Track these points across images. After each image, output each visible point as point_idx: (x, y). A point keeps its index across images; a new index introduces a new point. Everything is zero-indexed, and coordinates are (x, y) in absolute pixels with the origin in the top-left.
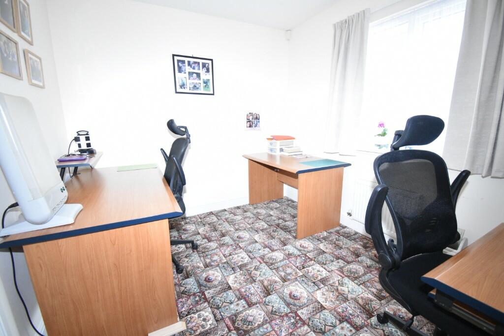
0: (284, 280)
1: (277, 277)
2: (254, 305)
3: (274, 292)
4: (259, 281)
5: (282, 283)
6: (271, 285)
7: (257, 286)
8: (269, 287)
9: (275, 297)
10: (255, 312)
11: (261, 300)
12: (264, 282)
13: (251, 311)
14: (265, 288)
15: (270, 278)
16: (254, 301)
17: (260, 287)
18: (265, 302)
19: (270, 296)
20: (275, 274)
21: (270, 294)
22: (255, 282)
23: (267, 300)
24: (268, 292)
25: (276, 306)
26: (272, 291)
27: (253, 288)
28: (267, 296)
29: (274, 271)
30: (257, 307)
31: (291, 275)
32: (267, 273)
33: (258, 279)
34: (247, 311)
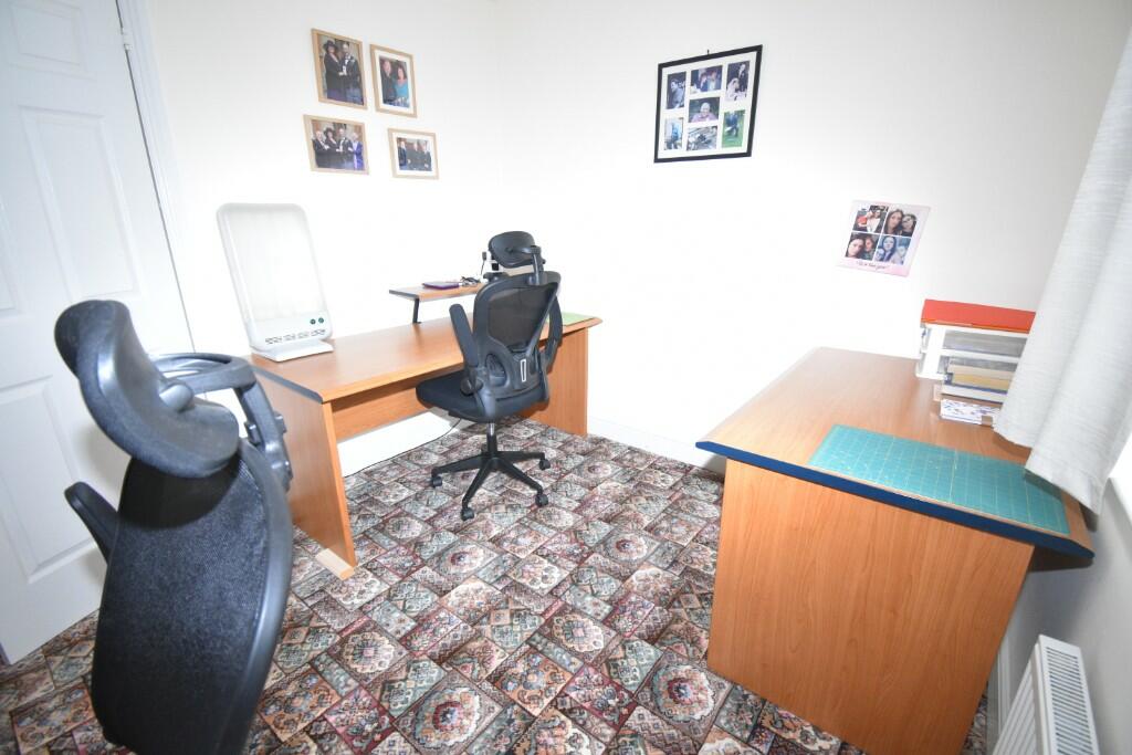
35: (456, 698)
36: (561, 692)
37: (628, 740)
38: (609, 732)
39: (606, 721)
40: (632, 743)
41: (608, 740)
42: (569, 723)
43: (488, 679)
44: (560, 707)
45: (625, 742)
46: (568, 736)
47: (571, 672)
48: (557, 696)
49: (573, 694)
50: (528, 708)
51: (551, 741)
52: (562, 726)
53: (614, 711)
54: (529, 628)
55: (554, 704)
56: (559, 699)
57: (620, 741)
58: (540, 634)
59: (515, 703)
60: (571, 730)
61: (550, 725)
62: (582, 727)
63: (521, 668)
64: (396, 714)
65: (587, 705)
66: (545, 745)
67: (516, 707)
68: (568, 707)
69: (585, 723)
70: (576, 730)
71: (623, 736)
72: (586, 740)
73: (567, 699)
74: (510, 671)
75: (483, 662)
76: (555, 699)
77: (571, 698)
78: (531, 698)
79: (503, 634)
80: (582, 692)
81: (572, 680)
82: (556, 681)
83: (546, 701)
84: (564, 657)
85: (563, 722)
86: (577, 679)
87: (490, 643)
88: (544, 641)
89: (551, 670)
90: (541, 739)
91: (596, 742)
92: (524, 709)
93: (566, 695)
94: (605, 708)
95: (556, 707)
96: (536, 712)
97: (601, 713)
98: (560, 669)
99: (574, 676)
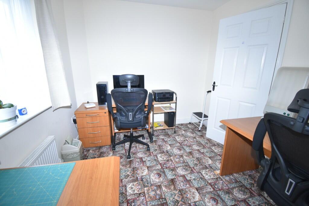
0: (159, 187)
1: (164, 190)
2: (182, 176)
3: (169, 180)
4: (177, 190)
5: (162, 185)
6: (170, 185)
7: (179, 186)
8: (171, 184)
9: (169, 177)
10: (181, 173)
11: (178, 177)
12: (174, 188)
13: (183, 173)
14: (174, 183)
15: (168, 190)
16: (181, 178)
17: (177, 185)
18: (176, 176)
19: (172, 178)
20: (164, 193)
21: (172, 179)
22: (179, 190)
23: (174, 176)
24: (173, 181)
25: (170, 173)
26: (170, 181)
27: (182, 185)
28: (173, 179)
29: (164, 197)
30: (180, 174)
31: (153, 189)
32: (169, 195)
33: (177, 192)
34: (185, 173)
35: (161, 178)
36: (145, 196)
37: (124, 200)
38: (129, 198)
39: (131, 199)
40: (123, 200)
41: (128, 197)
42: (138, 193)
43: (161, 185)
44: (142, 193)
45: (124, 199)
46: (135, 191)
47: (148, 201)
48: (145, 195)
49: (142, 198)
50: (148, 188)
51: (138, 187)
52: (139, 191)
53: (131, 203)
54: (169, 202)
55: (144, 193)
56: (144, 194)
57: (125, 199)
58: (165, 203)
59: (151, 186)
60: (136, 192)
61: (140, 189)
62: (135, 194)
63: (158, 192)
64: (165, 169)
65: (138, 199)
66: (138, 186)
67: (150, 186)
68: (141, 195)
69: (135, 195)
70: (135, 193)
71: (125, 200)
72: (132, 193)
73: (143, 196)
74: (159, 190)
75: (166, 186)
76: (145, 193)
77: (142, 197)
78: (149, 190)
79: (172, 195)
80: (141, 200)
81: (146, 200)
82: (149, 197)
83: (146, 192)
84: (153, 203)
85: (139, 192)
86: (145, 201)
87: (171, 190)
88: (162, 202)
89: (152, 198)
90: (140, 186)
91: (130, 194)
92: (148, 187)
93: (144, 196)
94: (134, 202)
95: (143, 192)
96: (145, 189)
97: (133, 200)
98: (151, 200)
99: (147, 202)
